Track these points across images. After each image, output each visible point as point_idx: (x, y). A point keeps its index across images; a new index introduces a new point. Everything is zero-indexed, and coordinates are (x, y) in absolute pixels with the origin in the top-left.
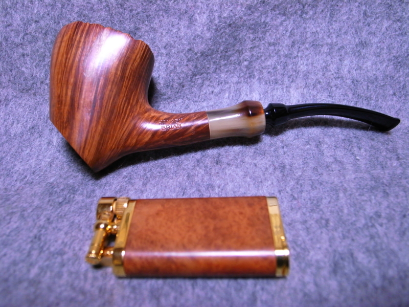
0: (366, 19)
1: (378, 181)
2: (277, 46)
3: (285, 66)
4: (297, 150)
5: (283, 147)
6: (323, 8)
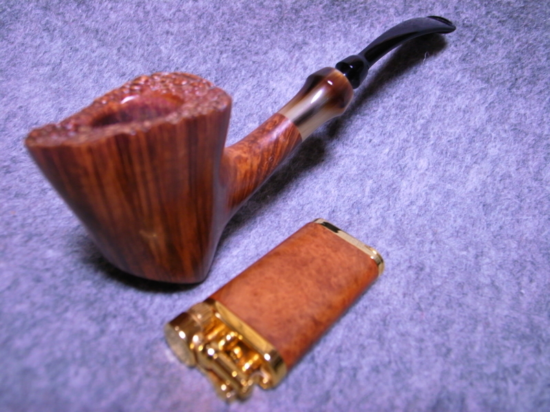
1: (535, 331)
2: (468, 114)
3: (471, 141)
4: (449, 253)
5: (432, 243)
6: (542, 88)
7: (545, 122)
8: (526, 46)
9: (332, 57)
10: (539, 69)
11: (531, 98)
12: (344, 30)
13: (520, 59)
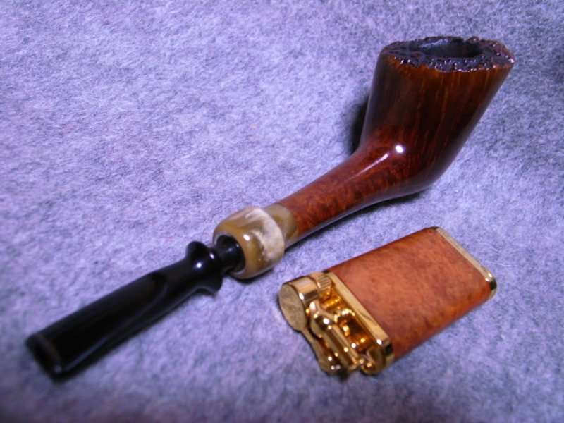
6: (518, 155)
8: (513, 109)
9: (324, 77)
10: (519, 136)
11: (505, 162)
12: (341, 51)
13: (503, 122)
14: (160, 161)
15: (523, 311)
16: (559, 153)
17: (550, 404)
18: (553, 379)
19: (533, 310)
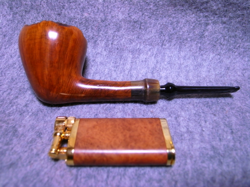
0: (200, 52)
6: (175, 43)
7: (180, 58)
8: (163, 26)
10: (171, 35)
11: (171, 48)
13: (162, 32)
14: (14, 125)
15: (207, 112)
16: (190, 35)
17: (236, 150)
18: (232, 138)
19: (211, 109)
